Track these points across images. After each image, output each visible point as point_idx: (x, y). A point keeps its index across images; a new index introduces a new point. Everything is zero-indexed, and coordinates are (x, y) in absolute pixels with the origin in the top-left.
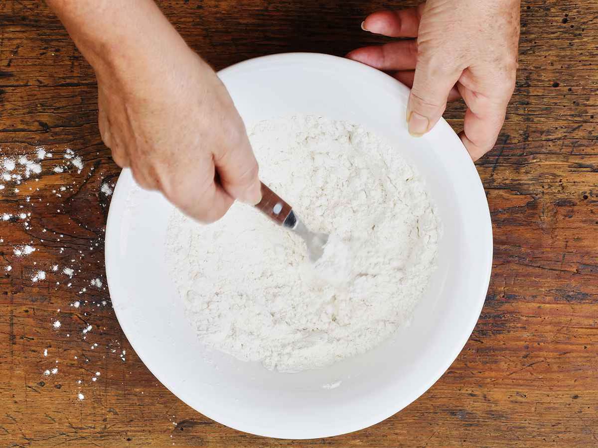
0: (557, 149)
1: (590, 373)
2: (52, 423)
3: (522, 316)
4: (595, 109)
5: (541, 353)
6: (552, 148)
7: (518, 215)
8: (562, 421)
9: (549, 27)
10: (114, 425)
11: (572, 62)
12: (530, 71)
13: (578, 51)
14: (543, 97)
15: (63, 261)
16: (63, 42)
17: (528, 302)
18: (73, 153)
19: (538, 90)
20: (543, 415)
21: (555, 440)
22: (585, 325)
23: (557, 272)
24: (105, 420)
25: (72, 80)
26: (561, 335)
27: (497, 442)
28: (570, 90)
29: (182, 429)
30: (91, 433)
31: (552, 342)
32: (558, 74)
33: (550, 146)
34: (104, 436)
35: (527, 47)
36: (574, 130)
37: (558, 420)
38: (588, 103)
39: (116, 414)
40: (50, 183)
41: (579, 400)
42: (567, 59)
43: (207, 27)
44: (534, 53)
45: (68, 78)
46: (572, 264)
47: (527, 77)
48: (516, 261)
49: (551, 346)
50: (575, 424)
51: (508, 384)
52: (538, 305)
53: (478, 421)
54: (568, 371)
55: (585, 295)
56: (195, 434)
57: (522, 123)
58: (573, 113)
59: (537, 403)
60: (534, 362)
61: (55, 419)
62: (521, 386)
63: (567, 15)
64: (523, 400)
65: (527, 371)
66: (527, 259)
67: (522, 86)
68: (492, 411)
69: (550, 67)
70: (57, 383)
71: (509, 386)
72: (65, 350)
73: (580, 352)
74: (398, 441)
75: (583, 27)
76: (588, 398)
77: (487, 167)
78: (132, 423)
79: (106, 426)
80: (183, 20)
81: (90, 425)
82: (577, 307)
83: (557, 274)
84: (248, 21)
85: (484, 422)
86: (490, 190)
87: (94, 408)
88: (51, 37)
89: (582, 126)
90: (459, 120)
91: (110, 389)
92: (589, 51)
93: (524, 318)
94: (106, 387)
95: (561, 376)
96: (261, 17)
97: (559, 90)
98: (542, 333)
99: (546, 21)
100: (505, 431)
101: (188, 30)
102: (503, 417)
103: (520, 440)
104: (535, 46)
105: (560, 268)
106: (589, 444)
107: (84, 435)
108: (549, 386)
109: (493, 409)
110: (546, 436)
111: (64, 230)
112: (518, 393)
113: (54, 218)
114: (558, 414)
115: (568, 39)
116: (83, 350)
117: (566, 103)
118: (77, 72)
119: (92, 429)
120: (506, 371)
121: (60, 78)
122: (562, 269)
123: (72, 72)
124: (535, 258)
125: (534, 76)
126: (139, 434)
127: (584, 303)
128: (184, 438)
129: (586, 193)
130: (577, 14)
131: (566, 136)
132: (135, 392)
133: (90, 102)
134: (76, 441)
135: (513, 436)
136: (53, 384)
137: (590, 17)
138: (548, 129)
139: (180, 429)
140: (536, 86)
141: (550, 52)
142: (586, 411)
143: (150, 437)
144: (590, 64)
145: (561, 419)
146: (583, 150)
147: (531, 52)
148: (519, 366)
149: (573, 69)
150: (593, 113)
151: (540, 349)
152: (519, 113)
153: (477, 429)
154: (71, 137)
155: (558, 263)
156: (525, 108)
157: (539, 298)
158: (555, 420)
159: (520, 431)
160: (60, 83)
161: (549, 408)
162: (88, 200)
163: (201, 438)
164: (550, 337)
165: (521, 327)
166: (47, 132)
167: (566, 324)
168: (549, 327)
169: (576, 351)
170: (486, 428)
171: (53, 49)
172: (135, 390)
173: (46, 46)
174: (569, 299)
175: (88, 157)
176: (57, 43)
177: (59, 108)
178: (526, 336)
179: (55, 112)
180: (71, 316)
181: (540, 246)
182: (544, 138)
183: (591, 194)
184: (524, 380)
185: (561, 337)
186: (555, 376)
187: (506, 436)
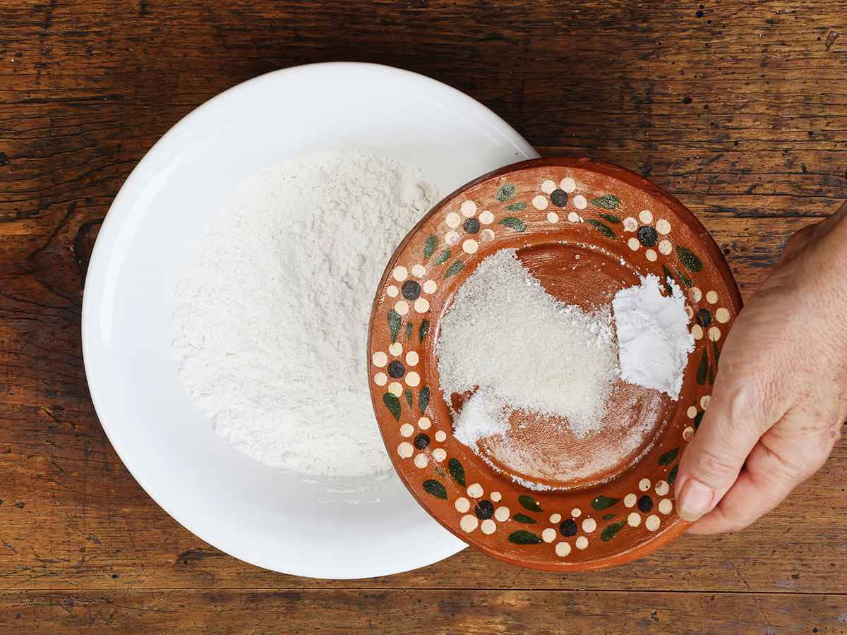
0: (688, 187)
2: (13, 555)
4: (739, 133)
6: (682, 185)
8: (695, 553)
9: (678, 22)
10: (95, 557)
11: (710, 70)
12: (653, 82)
13: (717, 55)
14: (669, 116)
15: (26, 337)
16: (26, 43)
19: (663, 107)
24: (83, 550)
25: (39, 95)
27: (608, 579)
28: (706, 107)
29: (186, 563)
30: (64, 567)
32: (689, 87)
33: (679, 182)
34: (82, 572)
35: (649, 49)
36: (713, 160)
37: (690, 550)
38: (730, 124)
39: (97, 542)
40: (10, 233)
42: (703, 65)
43: (219, 23)
44: (658, 57)
45: (34, 92)
47: (648, 90)
56: (203, 569)
57: (641, 151)
58: (710, 138)
61: (16, 549)
63: (702, 7)
67: (641, 102)
69: (680, 77)
70: (17, 501)
72: (29, 457)
74: (476, 579)
75: (724, 22)
78: (118, 554)
80: (186, 14)
81: (63, 557)
84: (274, 15)
87: (68, 534)
88: (10, 37)
89: (721, 155)
90: (557, 148)
91: (89, 508)
92: (733, 55)
94: (84, 506)
96: (292, 10)
97: (692, 108)
99: (674, 15)
103: (638, 577)
104: (660, 48)
106: (730, 583)
107: (55, 570)
110: (673, 572)
111: (27, 296)
113: (14, 280)
115: (704, 39)
116: (53, 456)
117: (701, 124)
118: (45, 83)
119: (66, 562)
121: (22, 92)
123: (38, 83)
125: (658, 89)
126: (128, 568)
128: (188, 574)
129: (727, 245)
130: (716, 4)
131: (700, 169)
132: (123, 512)
133: (63, 124)
134: (43, 579)
135: (629, 572)
136: (14, 502)
137: (734, 9)
138: (677, 160)
139: (183, 562)
140: (660, 103)
141: (680, 57)
143: (143, 573)
144: (734, 73)
145: (693, 549)
146: (724, 188)
147: (654, 56)
149: (710, 79)
150: (737, 138)
152: (638, 139)
156: (645, 132)
159: (638, 565)
160: (22, 100)
162: (59, 255)
163: (212, 574)
166: (5, 164)
171: (13, 54)
172: (123, 510)
173: (4, 49)
175: (60, 198)
176: (18, 44)
177: (21, 132)
179: (16, 137)
180: (38, 412)
182: (671, 171)
183: (734, 247)
187: (619, 572)
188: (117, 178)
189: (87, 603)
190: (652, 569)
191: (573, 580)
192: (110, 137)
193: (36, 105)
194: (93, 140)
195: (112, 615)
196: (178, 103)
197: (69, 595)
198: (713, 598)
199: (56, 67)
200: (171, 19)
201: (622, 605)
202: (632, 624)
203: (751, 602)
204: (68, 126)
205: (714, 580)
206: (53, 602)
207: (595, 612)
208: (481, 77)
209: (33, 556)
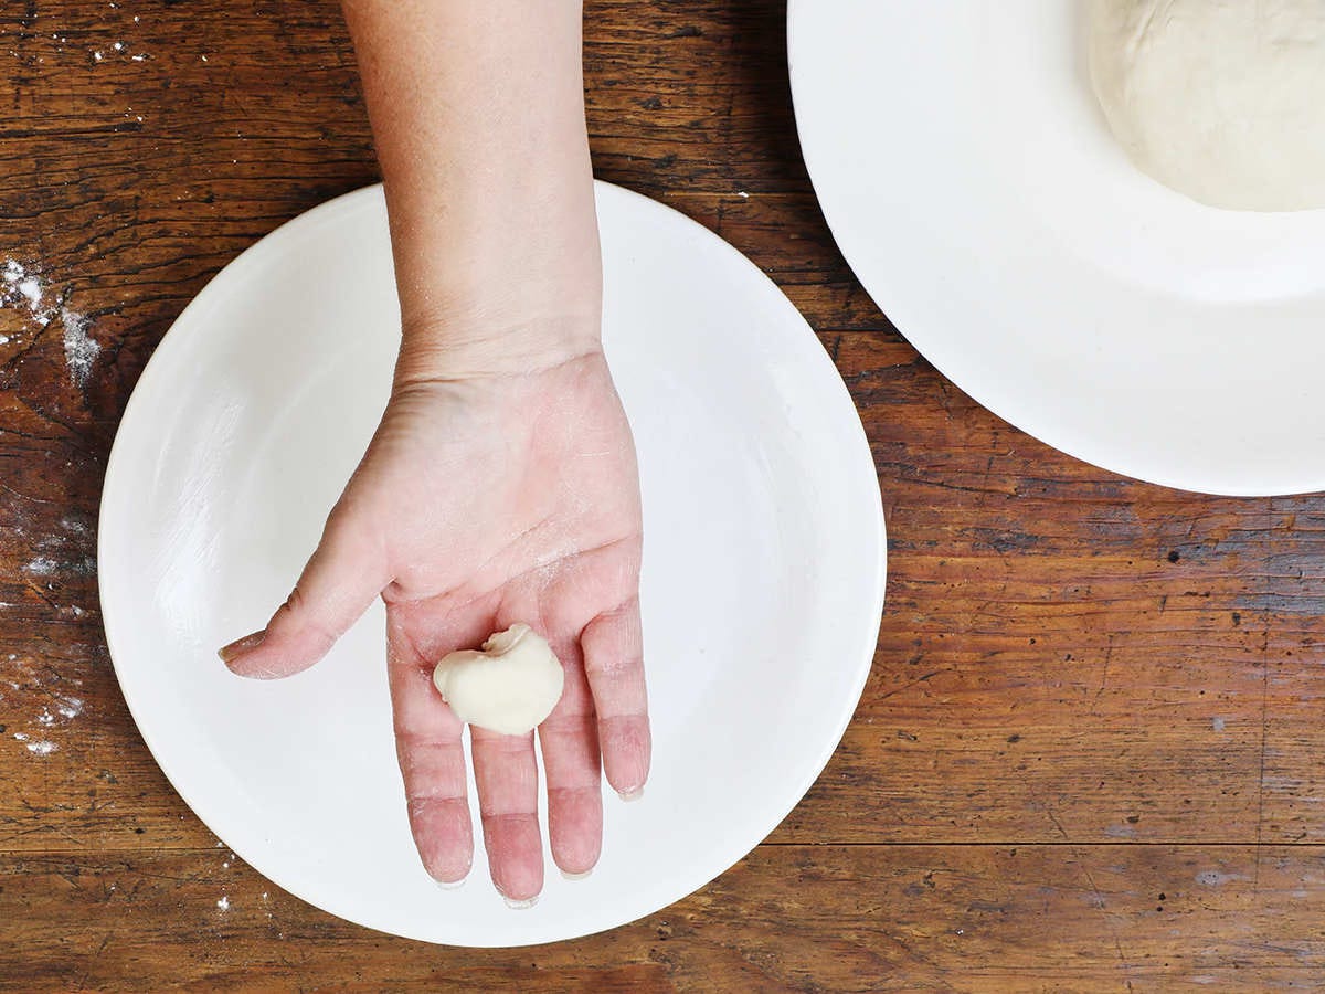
1: (1042, 690)
3: (907, 581)
5: (947, 653)
7: (899, 383)
17: (919, 554)
18: (21, 269)
20: (952, 776)
21: (975, 824)
22: (1031, 598)
23: (977, 494)
26: (986, 618)
27: (860, 828)
31: (967, 631)
37: (980, 784)
41: (1020, 745)
45: (11, 120)
46: (1007, 478)
48: (896, 473)
49: (965, 640)
50: (1012, 791)
51: (883, 716)
52: (941, 559)
53: (824, 789)
54: (999, 689)
55: (1032, 540)
59: (938, 751)
60: (933, 671)
62: (908, 718)
64: (911, 745)
65: (920, 689)
66: (918, 470)
68: (850, 768)
71: (883, 720)
73: (1023, 649)
76: (1036, 741)
77: (837, 289)
79: (93, 805)
82: (1017, 562)
83: (977, 499)
85: (835, 789)
86: (844, 333)
91: (100, 732)
93: (913, 586)
95: (986, 697)
98: (948, 615)
100: (878, 808)
101: (243, 22)
102: (871, 778)
103: (904, 824)
105: (982, 487)
107: (52, 822)
108: (961, 719)
109: (854, 764)
110: (956, 816)
112: (900, 732)
114: (980, 773)
118: (26, 108)
120: (879, 690)
122: (987, 488)
124: (934, 466)
126: (160, 819)
127: (1030, 554)
142: (1035, 765)
145: (984, 781)
148: (904, 681)
151: (945, 647)
153: (823, 802)
154: (16, 237)
155: (980, 477)
157: (941, 546)
158: (973, 784)
159: (904, 807)
161: (960, 761)
164: (964, 621)
165: (907, 604)
167: (995, 597)
168: (961, 603)
169: (1015, 649)
170: (840, 801)
174: (999, 545)
178: (915, 621)
181: (945, 443)
184: (912, 707)
185: (986, 621)
186: (974, 698)
187: (877, 817)
188: (136, 246)
189: (99, 870)
190: (925, 812)
191: (810, 830)
192: (125, 187)
193: (15, 140)
194: (99, 191)
195: (136, 887)
196: (224, 135)
197: (73, 859)
198: (1013, 853)
199: (43, 83)
200: (211, 11)
201: (881, 865)
202: (896, 892)
203: (1069, 858)
204: (61, 171)
205: (1015, 827)
206: (51, 869)
207: (841, 877)
208: (669, 91)
209: (20, 803)
